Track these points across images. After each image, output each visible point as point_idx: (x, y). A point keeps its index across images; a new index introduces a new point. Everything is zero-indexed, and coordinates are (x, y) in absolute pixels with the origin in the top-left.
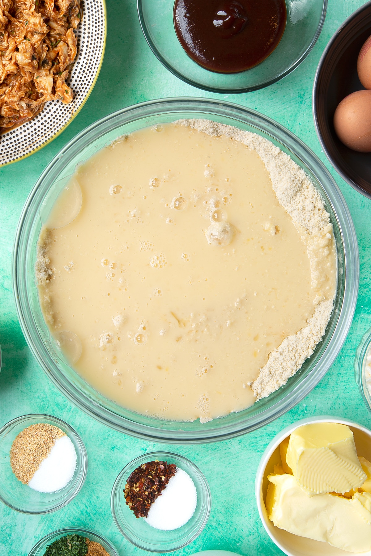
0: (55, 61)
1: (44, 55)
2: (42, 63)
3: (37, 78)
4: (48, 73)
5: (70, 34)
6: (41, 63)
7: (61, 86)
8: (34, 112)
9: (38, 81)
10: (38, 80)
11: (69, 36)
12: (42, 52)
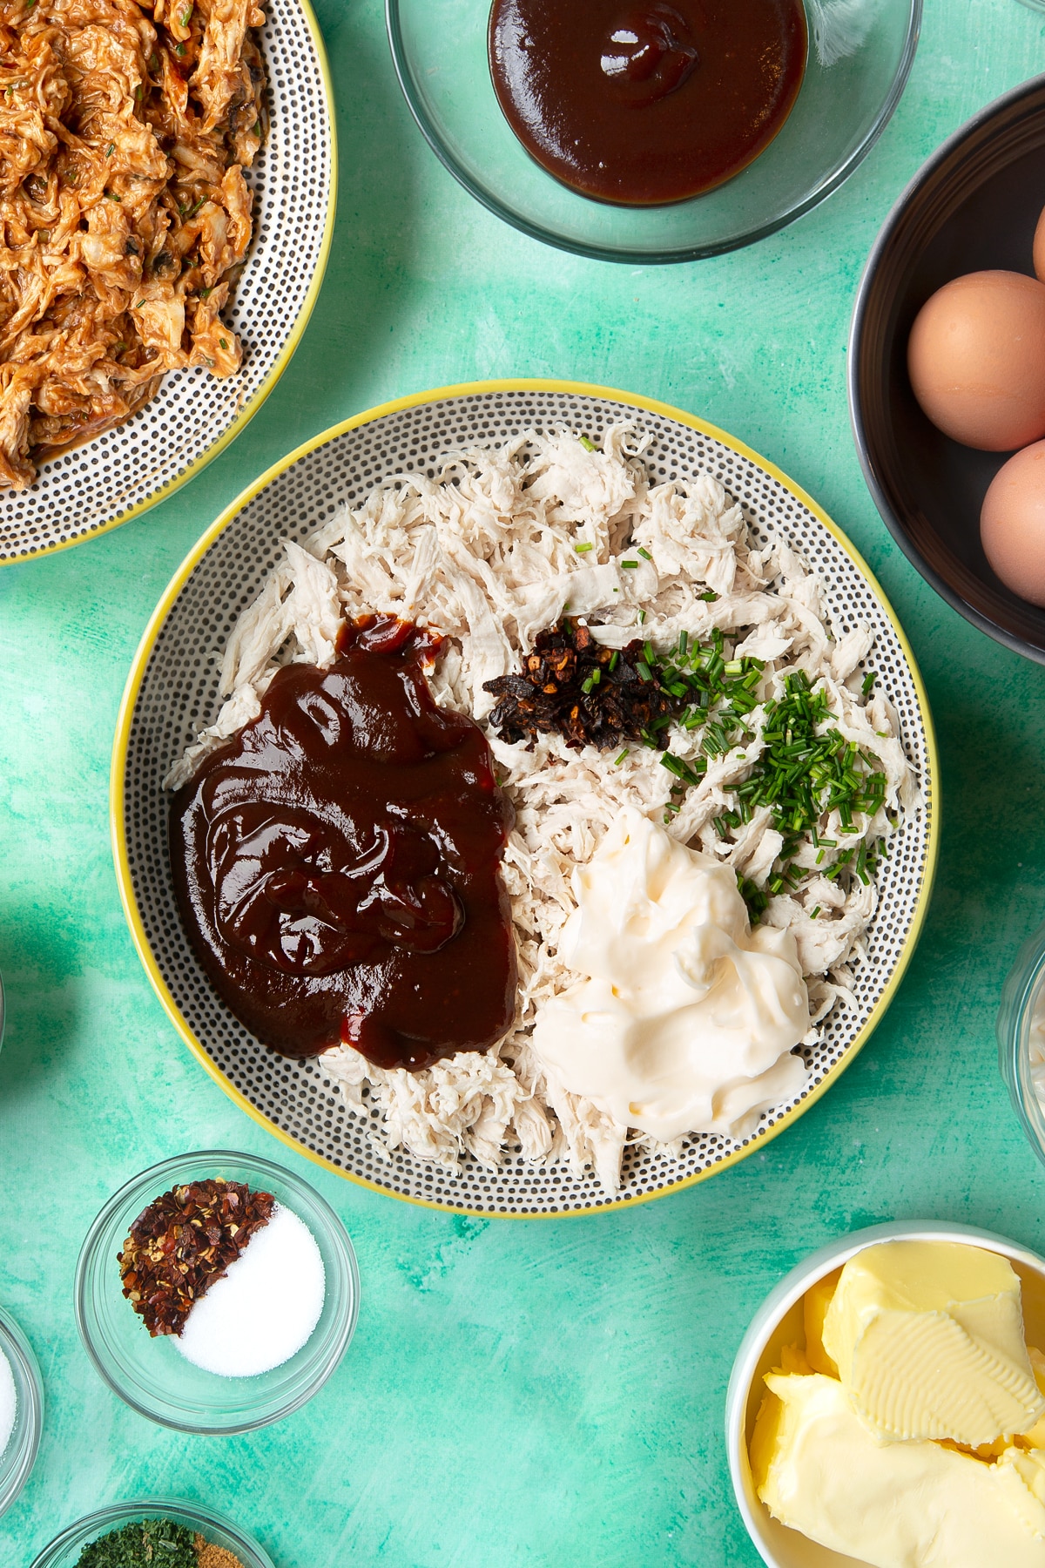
0: (190, 257)
1: (160, 240)
2: (153, 266)
3: (140, 305)
4: (172, 292)
5: (233, 180)
6: (152, 263)
7: (208, 330)
8: (132, 400)
9: (143, 315)
10: (143, 311)
11: (229, 186)
12: (155, 232)
